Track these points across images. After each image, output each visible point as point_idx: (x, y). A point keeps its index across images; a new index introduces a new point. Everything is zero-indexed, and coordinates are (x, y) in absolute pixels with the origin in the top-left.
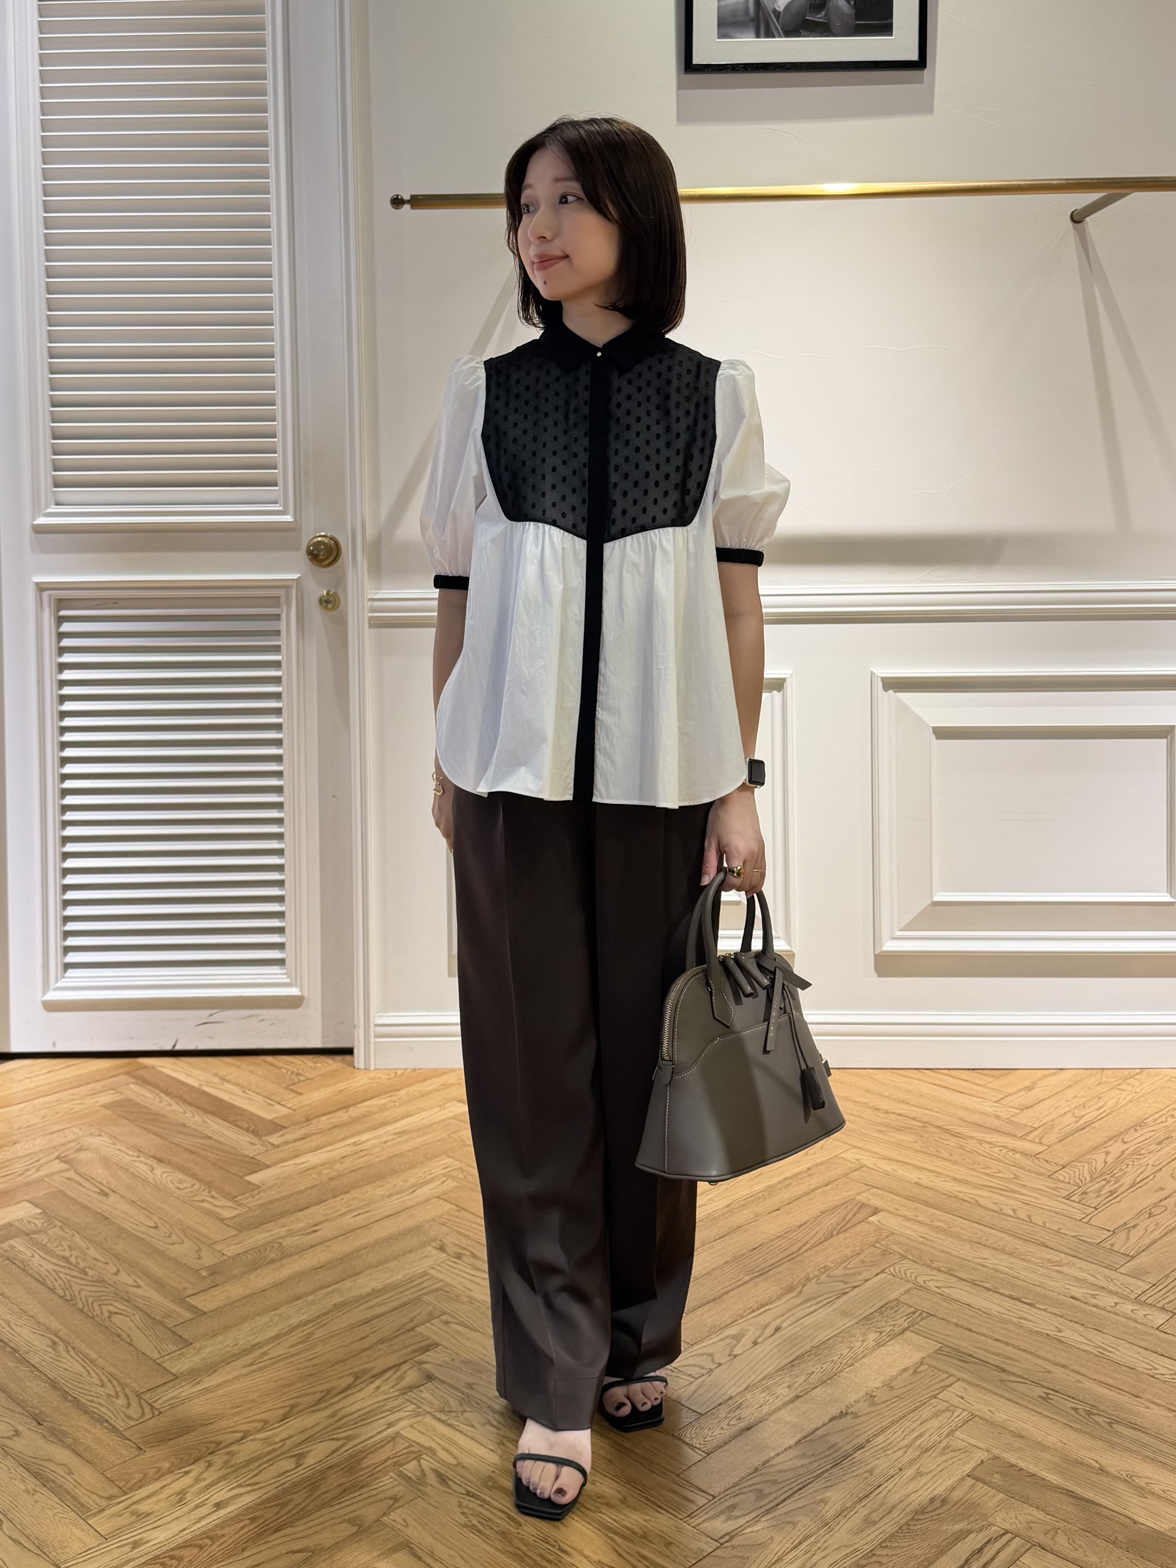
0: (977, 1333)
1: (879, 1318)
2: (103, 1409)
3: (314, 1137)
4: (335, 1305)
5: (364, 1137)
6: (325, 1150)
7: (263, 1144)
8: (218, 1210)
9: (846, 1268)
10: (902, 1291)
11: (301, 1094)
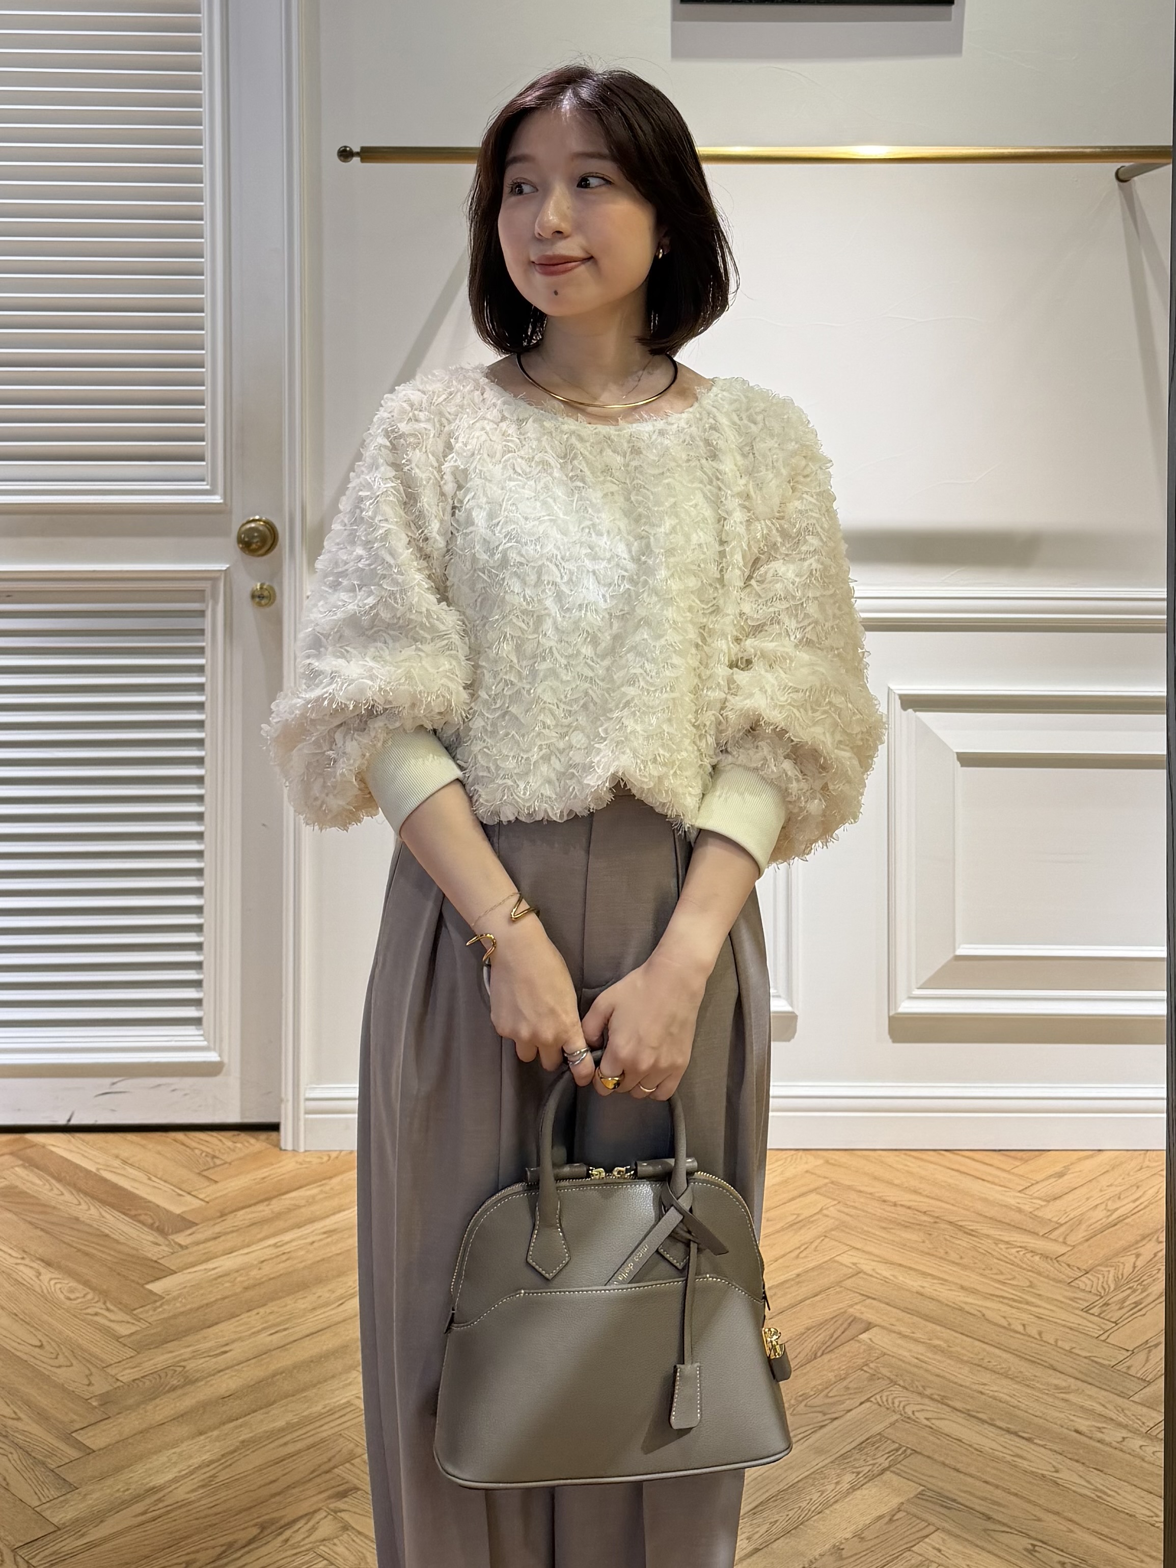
0: (965, 1474)
1: (857, 1456)
3: (229, 1236)
4: (243, 1442)
5: (287, 1237)
6: (242, 1252)
7: (169, 1245)
8: (113, 1325)
9: (827, 1396)
10: (887, 1423)
11: (216, 1182)
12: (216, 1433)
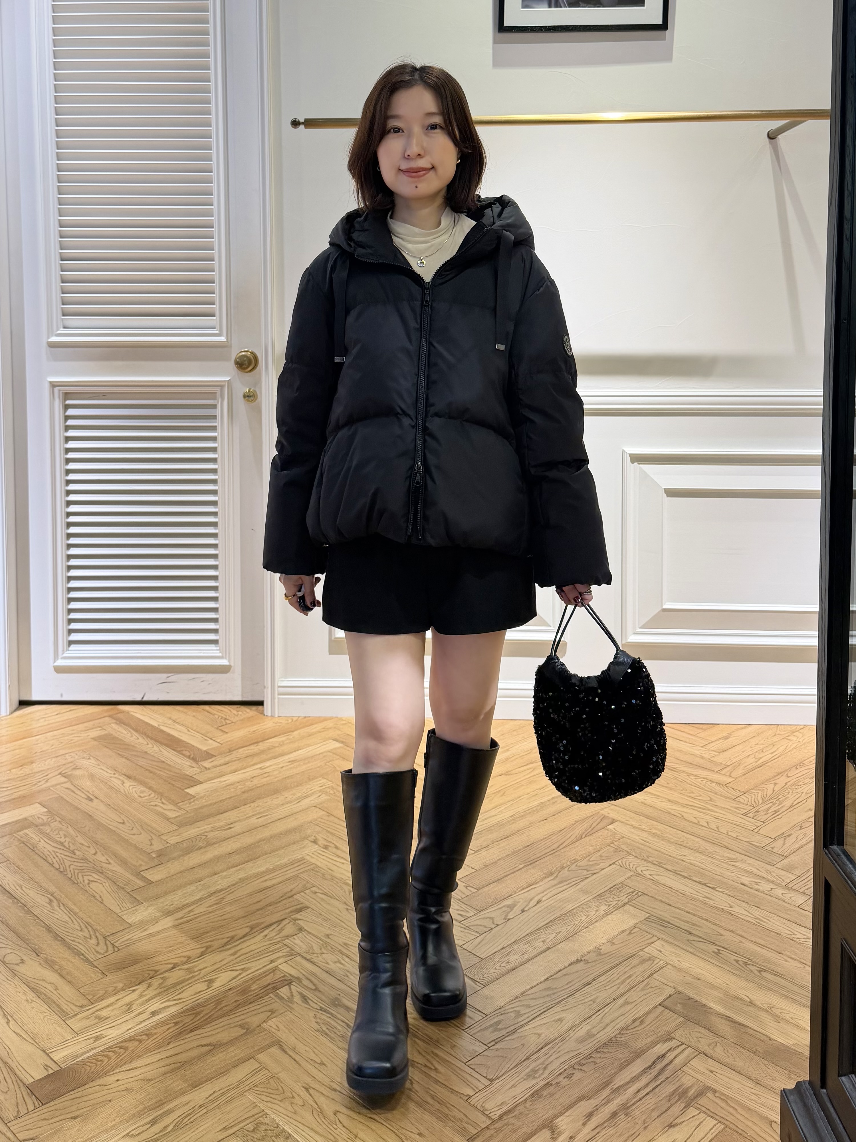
0: (676, 908)
1: (609, 895)
2: (81, 946)
3: (234, 763)
4: (241, 879)
5: (267, 764)
6: (241, 772)
7: (199, 768)
8: (165, 812)
9: (589, 860)
10: (626, 877)
11: (227, 733)
12: (224, 873)
